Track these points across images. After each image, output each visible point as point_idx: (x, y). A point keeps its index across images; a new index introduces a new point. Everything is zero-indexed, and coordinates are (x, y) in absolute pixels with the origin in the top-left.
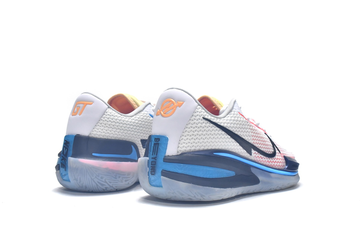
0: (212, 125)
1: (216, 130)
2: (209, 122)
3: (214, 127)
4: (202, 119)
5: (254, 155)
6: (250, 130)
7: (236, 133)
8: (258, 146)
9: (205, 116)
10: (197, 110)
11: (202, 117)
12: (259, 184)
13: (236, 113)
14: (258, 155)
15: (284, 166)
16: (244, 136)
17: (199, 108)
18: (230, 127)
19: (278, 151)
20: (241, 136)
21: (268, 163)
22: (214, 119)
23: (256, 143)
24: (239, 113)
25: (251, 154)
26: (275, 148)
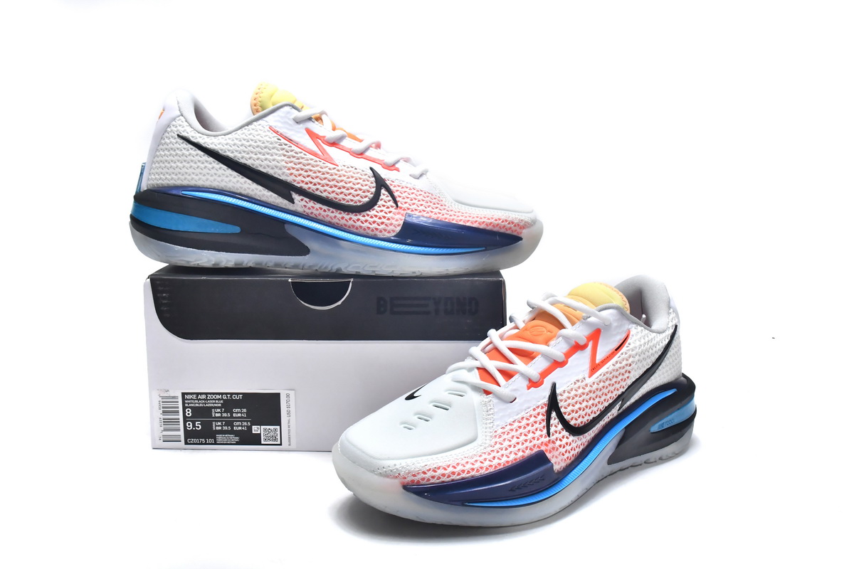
1: (197, 155)
2: (186, 142)
4: (177, 137)
5: (300, 203)
6: (283, 158)
7: (243, 161)
8: (309, 188)
9: (183, 132)
10: (174, 123)
11: (176, 133)
12: (305, 255)
13: (260, 127)
14: (313, 205)
15: (394, 231)
16: (264, 168)
17: (179, 120)
18: (229, 151)
19: (392, 203)
20: (254, 167)
21: (345, 222)
22: (200, 137)
23: (303, 182)
24: (271, 128)
25: (292, 201)
26: (380, 195)
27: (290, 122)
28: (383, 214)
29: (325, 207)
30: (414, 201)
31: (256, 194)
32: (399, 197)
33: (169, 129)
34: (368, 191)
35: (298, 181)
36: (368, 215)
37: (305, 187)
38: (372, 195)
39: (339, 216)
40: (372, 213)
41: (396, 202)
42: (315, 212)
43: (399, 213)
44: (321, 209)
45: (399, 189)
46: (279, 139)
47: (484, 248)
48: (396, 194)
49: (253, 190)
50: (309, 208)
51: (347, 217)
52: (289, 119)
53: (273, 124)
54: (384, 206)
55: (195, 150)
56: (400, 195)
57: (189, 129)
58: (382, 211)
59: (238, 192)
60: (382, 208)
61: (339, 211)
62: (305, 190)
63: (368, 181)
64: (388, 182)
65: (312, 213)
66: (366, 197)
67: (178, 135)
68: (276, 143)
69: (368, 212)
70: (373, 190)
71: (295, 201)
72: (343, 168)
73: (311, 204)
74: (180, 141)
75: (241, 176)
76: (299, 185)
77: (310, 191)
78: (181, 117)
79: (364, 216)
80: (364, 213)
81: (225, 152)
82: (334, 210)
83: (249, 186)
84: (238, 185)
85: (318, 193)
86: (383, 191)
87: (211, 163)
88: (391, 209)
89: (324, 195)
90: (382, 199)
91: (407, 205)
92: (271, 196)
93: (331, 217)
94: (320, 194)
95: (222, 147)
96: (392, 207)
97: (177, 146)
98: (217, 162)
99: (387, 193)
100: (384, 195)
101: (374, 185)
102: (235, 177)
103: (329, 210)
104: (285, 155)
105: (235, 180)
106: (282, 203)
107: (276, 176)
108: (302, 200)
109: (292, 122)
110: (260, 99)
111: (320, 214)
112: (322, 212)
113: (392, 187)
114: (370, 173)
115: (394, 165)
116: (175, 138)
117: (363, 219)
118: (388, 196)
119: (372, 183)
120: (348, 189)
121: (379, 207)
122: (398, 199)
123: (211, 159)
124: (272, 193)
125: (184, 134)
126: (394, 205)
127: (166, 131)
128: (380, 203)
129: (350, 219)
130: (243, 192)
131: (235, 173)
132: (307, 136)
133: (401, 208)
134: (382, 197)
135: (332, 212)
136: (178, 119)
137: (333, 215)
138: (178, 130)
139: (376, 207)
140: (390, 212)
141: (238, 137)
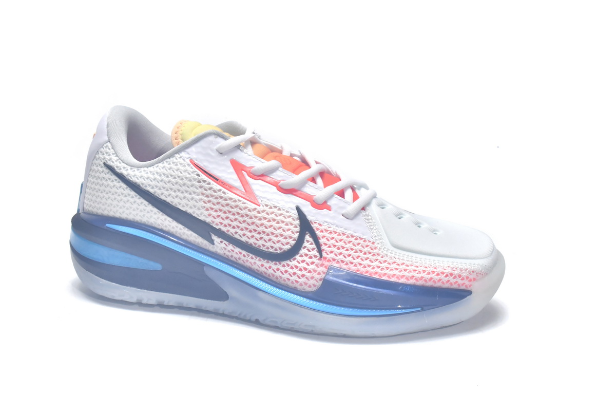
0: (114, 177)
1: (120, 187)
2: (110, 172)
3: (117, 181)
4: (103, 165)
5: (220, 246)
6: (201, 197)
7: (163, 198)
8: (228, 231)
9: (109, 160)
10: (102, 149)
11: (103, 161)
12: (224, 301)
13: (181, 161)
14: (233, 249)
15: (315, 286)
16: (183, 206)
17: (106, 147)
18: (149, 185)
19: (315, 252)
20: (173, 204)
21: (265, 270)
22: (124, 168)
23: (221, 223)
24: (191, 161)
25: (212, 242)
26: (304, 242)
27: (213, 154)
28: (304, 265)
29: (244, 252)
30: (341, 250)
31: (176, 232)
32: (326, 244)
33: (97, 156)
34: (291, 237)
35: (216, 223)
36: (288, 265)
37: (224, 229)
38: (294, 242)
39: (259, 263)
40: (293, 263)
41: (320, 251)
42: (235, 255)
43: (322, 265)
44: (241, 253)
45: (326, 234)
46: (198, 175)
47: (420, 309)
48: (322, 241)
49: (173, 228)
50: (229, 251)
51: (267, 265)
52: (212, 150)
53: (194, 156)
54: (306, 255)
55: (119, 182)
56: (327, 242)
57: (114, 158)
58: (303, 261)
59: (160, 227)
60: (305, 258)
61: (258, 258)
62: (224, 232)
63: (292, 224)
64: (314, 226)
65: (232, 256)
66: (287, 243)
67: (104, 163)
68: (195, 179)
69: (288, 262)
70: (296, 236)
71: (215, 242)
72: (265, 208)
73: (230, 247)
74: (107, 171)
75: (161, 213)
76: (217, 227)
77: (229, 233)
78: (109, 144)
79: (284, 266)
80: (284, 263)
81: (146, 186)
82: (253, 256)
83: (170, 224)
84: (159, 222)
85: (237, 236)
86: (307, 237)
87: (132, 197)
88: (314, 260)
89: (244, 239)
90: (305, 247)
91: (332, 255)
92: (191, 235)
93: (250, 263)
94: (239, 238)
95: (143, 181)
96: (315, 256)
97: (103, 175)
98: (138, 196)
99: (311, 240)
100: (308, 241)
101: (298, 229)
102: (155, 214)
103: (248, 256)
104: (203, 194)
105: (156, 216)
106: (202, 244)
107: (195, 215)
108: (221, 242)
109: (214, 154)
110: (181, 132)
111: (240, 259)
112: (241, 256)
113: (318, 233)
114: (295, 213)
115: (325, 202)
116: (102, 167)
117: (282, 269)
118: (311, 244)
119: (296, 227)
120: (278, 223)
121: (301, 256)
122: (323, 247)
123: (133, 193)
124: (192, 233)
125: (110, 163)
126: (317, 254)
127: (95, 157)
128: (303, 251)
129: (270, 267)
130: (165, 229)
131: (155, 210)
132: (232, 170)
133: (325, 258)
134: (306, 244)
135: (252, 258)
136: (105, 145)
137: (253, 261)
138: (104, 158)
139: (297, 257)
140: (313, 263)
141: (159, 171)
